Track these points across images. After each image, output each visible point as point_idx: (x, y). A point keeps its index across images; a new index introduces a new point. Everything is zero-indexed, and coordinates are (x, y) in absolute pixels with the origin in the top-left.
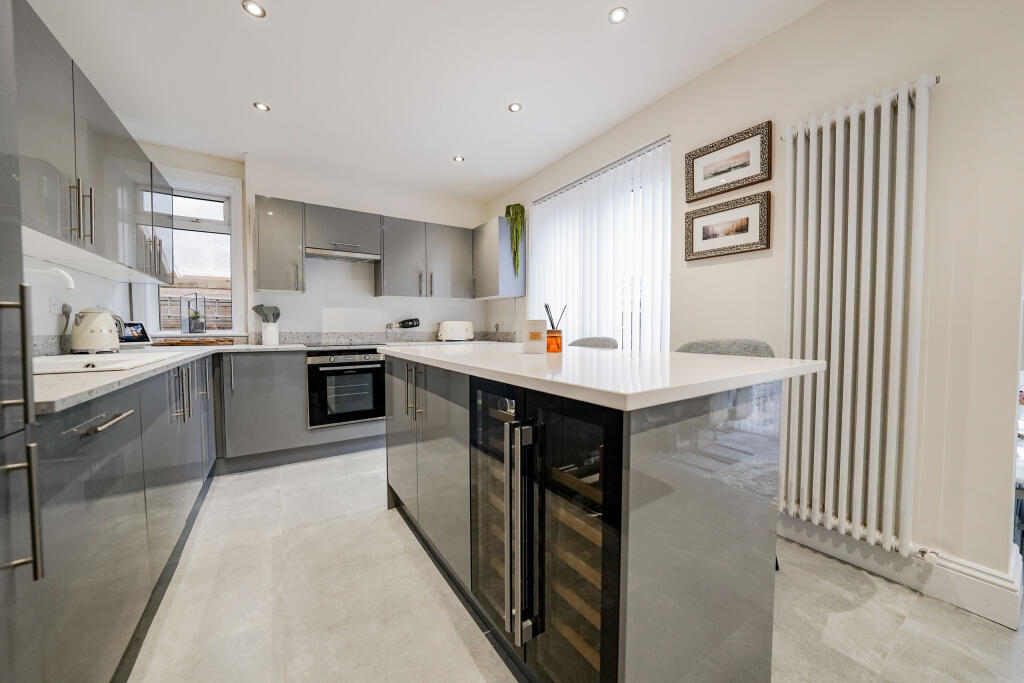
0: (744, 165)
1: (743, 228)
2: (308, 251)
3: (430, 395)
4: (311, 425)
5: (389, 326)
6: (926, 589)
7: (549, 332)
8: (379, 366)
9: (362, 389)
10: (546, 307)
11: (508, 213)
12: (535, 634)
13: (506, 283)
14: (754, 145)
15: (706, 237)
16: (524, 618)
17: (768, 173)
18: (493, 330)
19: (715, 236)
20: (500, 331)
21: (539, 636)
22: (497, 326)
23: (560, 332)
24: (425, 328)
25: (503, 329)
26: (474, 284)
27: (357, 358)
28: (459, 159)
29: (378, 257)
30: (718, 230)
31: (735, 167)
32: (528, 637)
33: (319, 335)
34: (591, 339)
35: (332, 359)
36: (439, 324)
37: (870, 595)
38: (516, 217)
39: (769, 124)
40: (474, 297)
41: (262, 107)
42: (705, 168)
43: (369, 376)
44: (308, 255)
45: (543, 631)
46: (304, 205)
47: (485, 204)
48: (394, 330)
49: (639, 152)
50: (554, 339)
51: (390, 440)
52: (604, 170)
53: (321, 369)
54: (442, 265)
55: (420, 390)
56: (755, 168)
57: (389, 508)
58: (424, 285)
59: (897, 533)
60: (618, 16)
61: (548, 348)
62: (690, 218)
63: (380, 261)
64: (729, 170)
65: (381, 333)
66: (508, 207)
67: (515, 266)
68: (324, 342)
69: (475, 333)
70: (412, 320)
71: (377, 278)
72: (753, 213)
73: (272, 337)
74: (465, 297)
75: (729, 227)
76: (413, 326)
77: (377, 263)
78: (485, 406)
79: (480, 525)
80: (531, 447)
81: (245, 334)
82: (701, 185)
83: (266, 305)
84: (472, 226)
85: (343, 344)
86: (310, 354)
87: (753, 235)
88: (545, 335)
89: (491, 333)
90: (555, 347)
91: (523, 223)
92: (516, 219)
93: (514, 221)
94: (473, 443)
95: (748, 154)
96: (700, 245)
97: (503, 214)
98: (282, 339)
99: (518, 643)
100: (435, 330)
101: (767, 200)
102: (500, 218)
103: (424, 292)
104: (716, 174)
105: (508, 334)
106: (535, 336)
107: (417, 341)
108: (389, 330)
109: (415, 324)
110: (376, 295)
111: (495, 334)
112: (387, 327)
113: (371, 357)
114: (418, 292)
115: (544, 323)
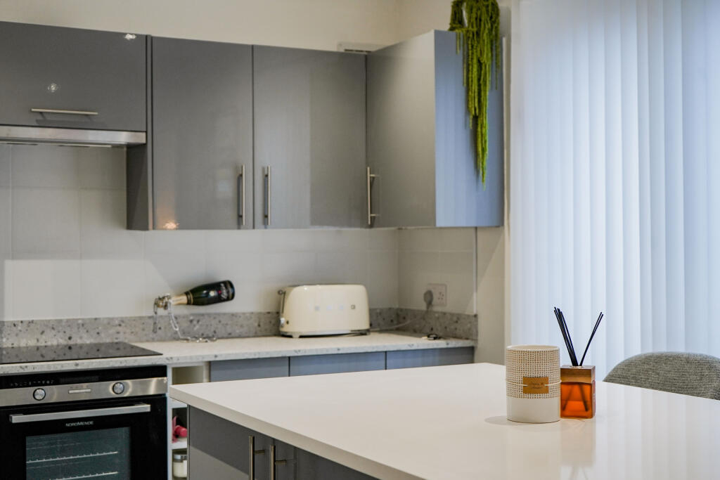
5: (161, 302)
7: (564, 372)
8: (146, 408)
9: (104, 465)
10: (559, 315)
11: (458, 19)
18: (420, 304)
20: (437, 308)
22: (429, 297)
23: (589, 373)
24: (246, 302)
25: (448, 304)
29: (140, 138)
35: (40, 393)
36: (282, 294)
38: (478, 30)
43: (123, 433)
50: (576, 388)
53: (16, 419)
58: (247, 201)
61: (563, 408)
63: (142, 147)
65: (141, 318)
66: (457, 4)
67: (478, 172)
69: (372, 312)
70: (216, 286)
71: (133, 184)
74: (350, 225)
76: (218, 300)
77: (134, 152)
88: (555, 383)
89: (415, 314)
90: (580, 405)
97: (445, 23)
100: (273, 310)
102: (438, 33)
103: (247, 213)
105: (457, 318)
107: (230, 336)
108: (161, 311)
109: (224, 295)
110: (130, 226)
111: (425, 315)
112: (156, 304)
113: (130, 387)
114: (231, 214)
115: (554, 353)
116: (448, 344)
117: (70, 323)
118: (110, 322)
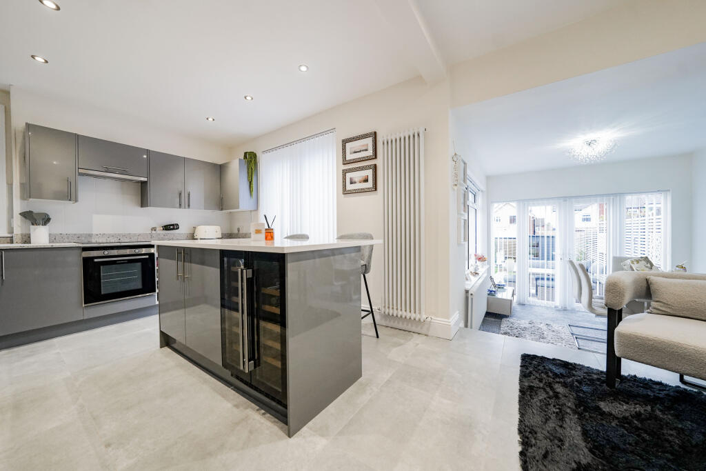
0: (366, 150)
1: (366, 181)
2: (80, 171)
3: (193, 265)
4: (85, 304)
5: (154, 229)
6: (430, 333)
7: (266, 229)
8: (147, 257)
9: (134, 274)
10: (265, 217)
11: (245, 157)
12: (255, 367)
13: (244, 201)
14: (369, 141)
15: (351, 183)
16: (249, 360)
17: (375, 156)
18: (236, 231)
19: (355, 183)
20: (240, 233)
21: (257, 368)
22: (239, 230)
24: (184, 229)
25: (243, 231)
26: (221, 201)
27: (128, 252)
28: (210, 119)
29: (145, 179)
30: (356, 180)
31: (363, 150)
32: (252, 368)
33: (90, 235)
34: (296, 235)
35: (106, 252)
36: (195, 228)
37: (410, 340)
38: (251, 160)
39: (375, 133)
40: (222, 209)
41: (40, 59)
42: (351, 148)
43: (139, 264)
44: (81, 174)
45: (259, 365)
46: (77, 137)
47: (230, 147)
48: (158, 232)
49: (321, 134)
50: (269, 233)
51: (162, 309)
52: (304, 139)
53: (96, 260)
54: (197, 187)
55: (187, 264)
56: (370, 153)
57: (161, 348)
58: (183, 201)
59: (420, 313)
60: (304, 69)
61: (266, 238)
62: (345, 172)
63: (146, 182)
64: (360, 151)
65: (146, 233)
66: (246, 153)
67: (251, 191)
68: (94, 241)
69: (222, 234)
70: (173, 225)
71: (143, 194)
72: (369, 173)
73: (41, 237)
74: (215, 209)
75: (361, 179)
76: (174, 229)
77: (143, 184)
78: (229, 267)
79: (227, 345)
80: (252, 278)
81: (9, 235)
82: (349, 157)
83: (35, 211)
84: (220, 162)
85: (113, 242)
86: (85, 249)
87: (370, 184)
88: (264, 231)
89: (234, 234)
90: (270, 237)
91: (256, 164)
92: (251, 161)
93: (249, 163)
94: (223, 306)
95: (367, 145)
96: (349, 187)
97: (242, 157)
98: (52, 238)
99: (247, 371)
100: (192, 232)
101: (375, 168)
102: (240, 159)
103: (183, 204)
104: (355, 152)
105: (245, 234)
106: (258, 232)
107: (177, 239)
108: (154, 232)
109: (176, 227)
110: (142, 206)
111: (237, 234)
112: (152, 230)
113: (144, 251)
114: (178, 205)
115: (263, 224)
116: (239, 242)
117: (119, 235)
118: (135, 235)
